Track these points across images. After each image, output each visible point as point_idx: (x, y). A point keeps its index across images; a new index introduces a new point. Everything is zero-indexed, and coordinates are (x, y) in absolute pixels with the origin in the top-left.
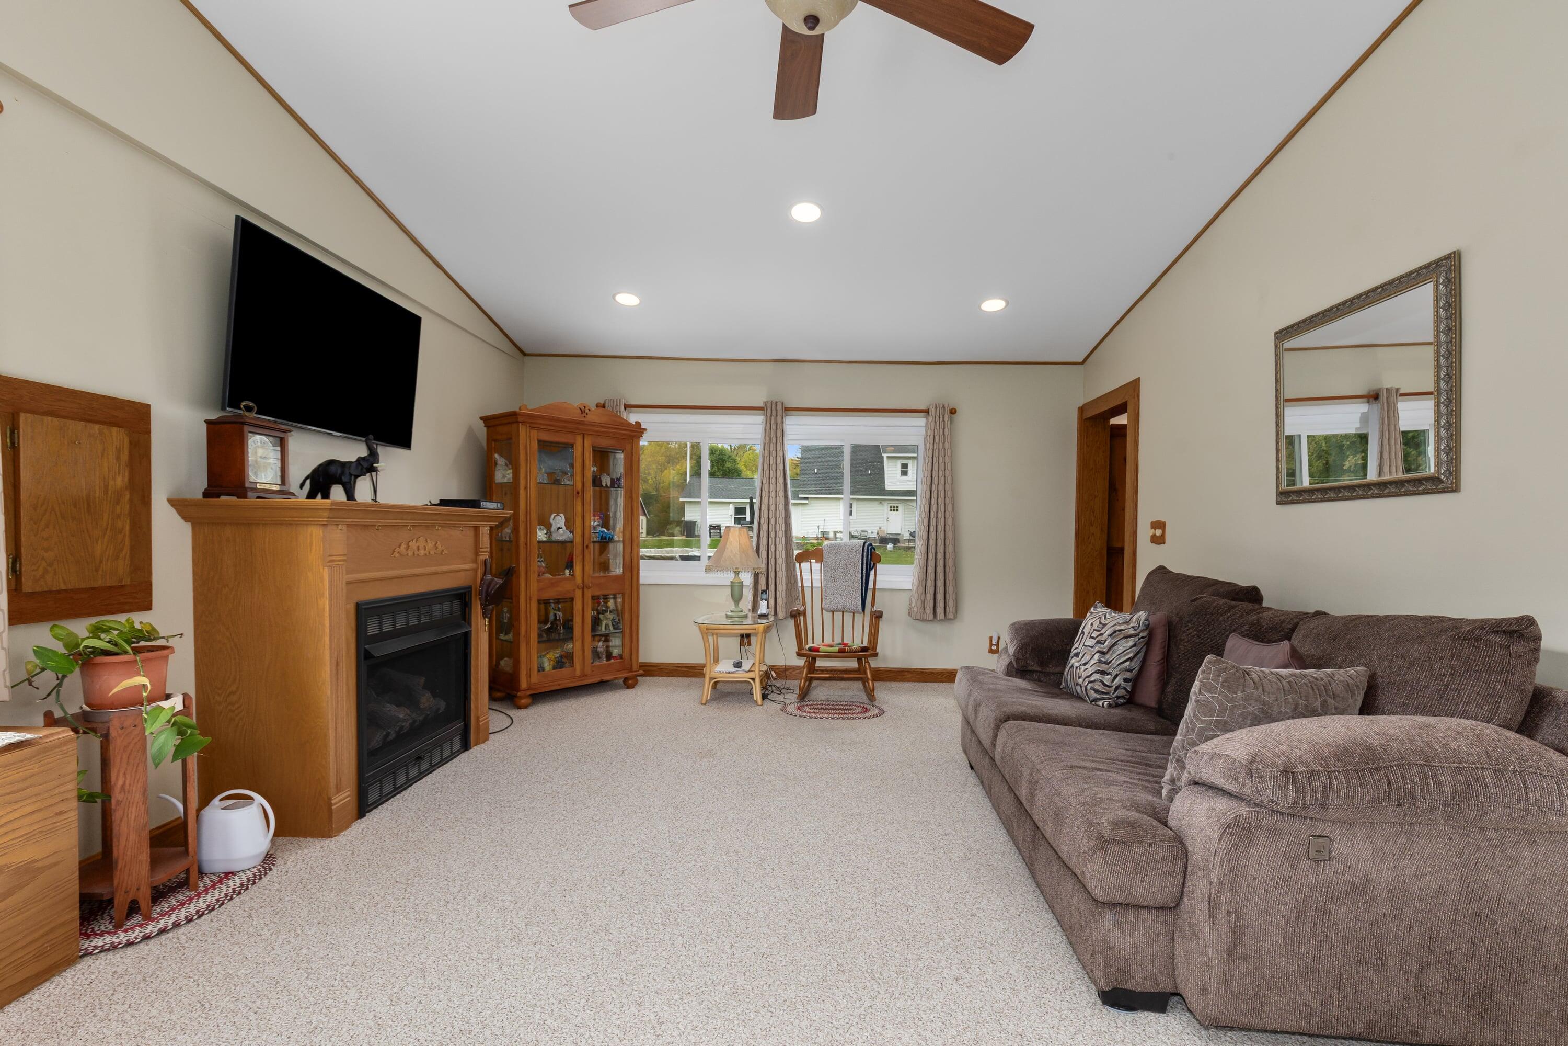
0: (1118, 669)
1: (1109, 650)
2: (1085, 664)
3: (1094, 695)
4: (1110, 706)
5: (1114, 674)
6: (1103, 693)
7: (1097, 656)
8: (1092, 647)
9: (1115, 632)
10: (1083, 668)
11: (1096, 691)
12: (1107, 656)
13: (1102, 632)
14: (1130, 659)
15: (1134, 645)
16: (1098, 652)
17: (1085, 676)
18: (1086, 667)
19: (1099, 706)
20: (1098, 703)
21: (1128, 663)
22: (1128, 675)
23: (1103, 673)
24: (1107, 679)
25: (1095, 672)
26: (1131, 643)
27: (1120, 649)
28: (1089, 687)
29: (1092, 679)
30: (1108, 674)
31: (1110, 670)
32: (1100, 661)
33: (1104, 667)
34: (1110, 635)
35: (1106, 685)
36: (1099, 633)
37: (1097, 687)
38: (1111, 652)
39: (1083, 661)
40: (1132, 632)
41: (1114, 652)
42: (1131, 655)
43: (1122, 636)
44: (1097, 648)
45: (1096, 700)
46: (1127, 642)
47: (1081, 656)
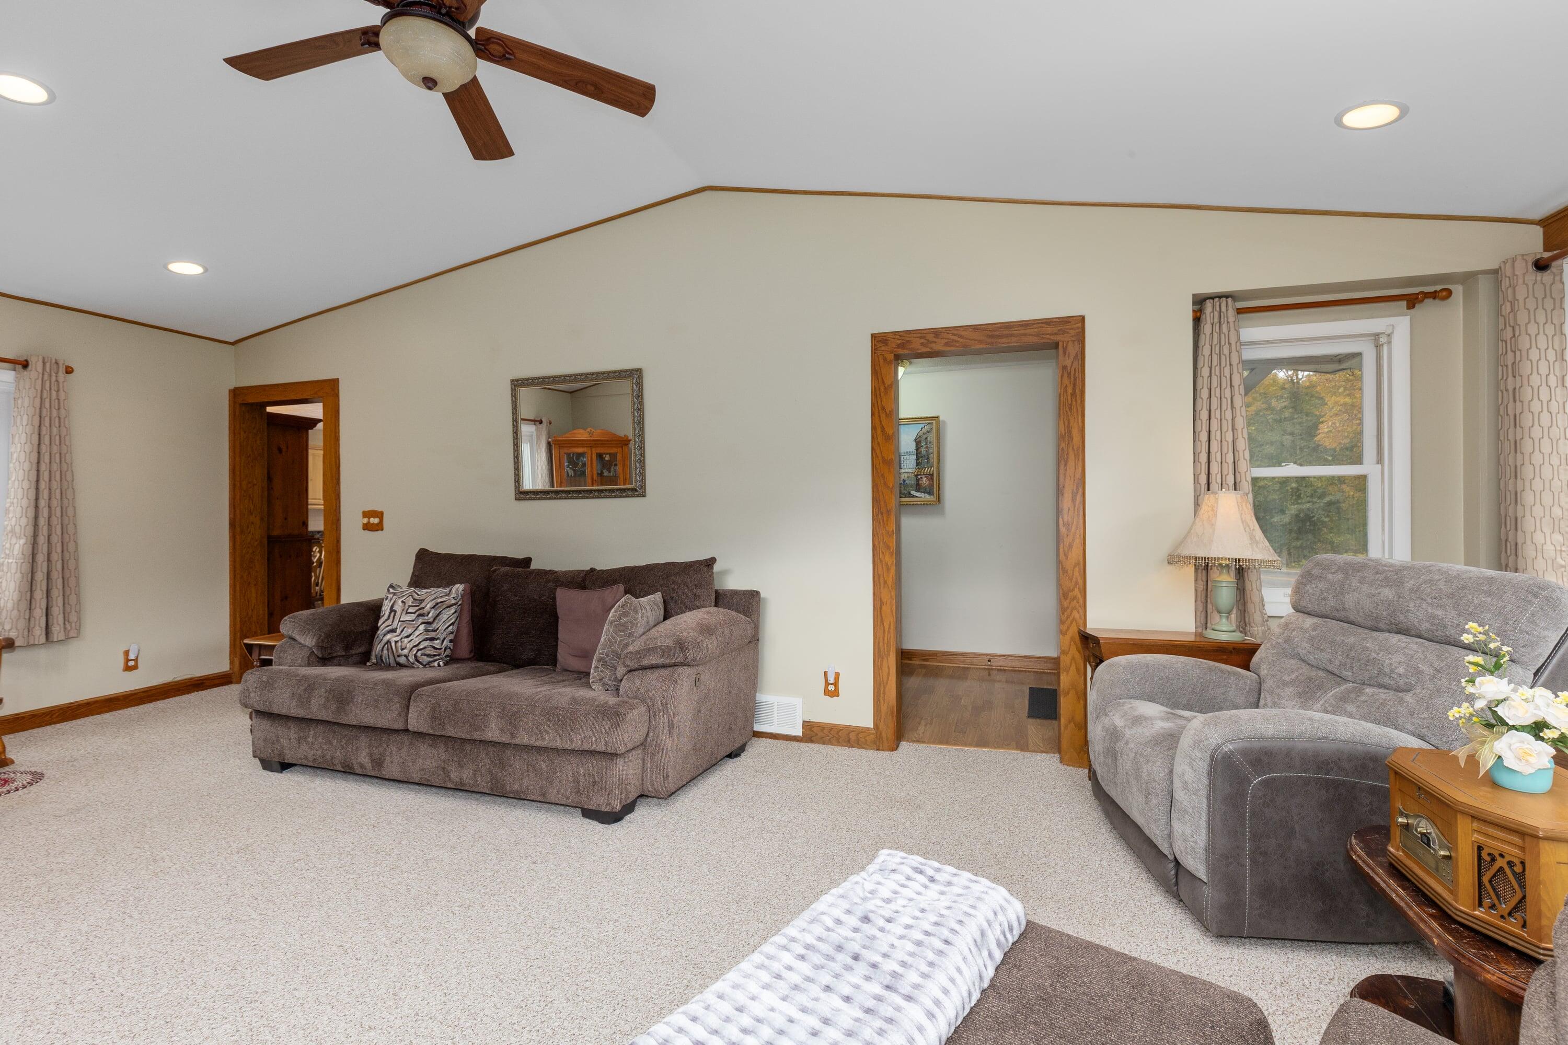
0: (445, 633)
1: (435, 619)
2: (408, 637)
3: (426, 659)
4: (446, 664)
5: (442, 639)
6: (435, 656)
7: (422, 627)
8: (413, 621)
9: (437, 604)
10: (406, 640)
11: (428, 656)
12: (434, 626)
13: (421, 606)
14: (452, 624)
15: (455, 612)
16: (423, 623)
17: (411, 646)
18: (410, 638)
19: (434, 667)
20: (432, 665)
21: (451, 627)
22: (452, 637)
23: (432, 639)
24: (437, 644)
25: (424, 640)
26: (453, 611)
27: (444, 617)
28: (419, 654)
29: (421, 647)
30: (437, 639)
31: (438, 636)
32: (426, 630)
33: (432, 635)
34: (433, 608)
35: (437, 649)
36: (417, 608)
37: (428, 652)
38: (437, 621)
39: (405, 634)
40: (453, 602)
41: (440, 621)
42: (453, 620)
43: (445, 606)
44: (420, 620)
45: (429, 663)
46: (449, 611)
47: (398, 631)
